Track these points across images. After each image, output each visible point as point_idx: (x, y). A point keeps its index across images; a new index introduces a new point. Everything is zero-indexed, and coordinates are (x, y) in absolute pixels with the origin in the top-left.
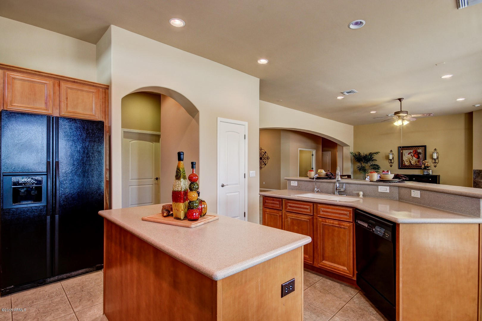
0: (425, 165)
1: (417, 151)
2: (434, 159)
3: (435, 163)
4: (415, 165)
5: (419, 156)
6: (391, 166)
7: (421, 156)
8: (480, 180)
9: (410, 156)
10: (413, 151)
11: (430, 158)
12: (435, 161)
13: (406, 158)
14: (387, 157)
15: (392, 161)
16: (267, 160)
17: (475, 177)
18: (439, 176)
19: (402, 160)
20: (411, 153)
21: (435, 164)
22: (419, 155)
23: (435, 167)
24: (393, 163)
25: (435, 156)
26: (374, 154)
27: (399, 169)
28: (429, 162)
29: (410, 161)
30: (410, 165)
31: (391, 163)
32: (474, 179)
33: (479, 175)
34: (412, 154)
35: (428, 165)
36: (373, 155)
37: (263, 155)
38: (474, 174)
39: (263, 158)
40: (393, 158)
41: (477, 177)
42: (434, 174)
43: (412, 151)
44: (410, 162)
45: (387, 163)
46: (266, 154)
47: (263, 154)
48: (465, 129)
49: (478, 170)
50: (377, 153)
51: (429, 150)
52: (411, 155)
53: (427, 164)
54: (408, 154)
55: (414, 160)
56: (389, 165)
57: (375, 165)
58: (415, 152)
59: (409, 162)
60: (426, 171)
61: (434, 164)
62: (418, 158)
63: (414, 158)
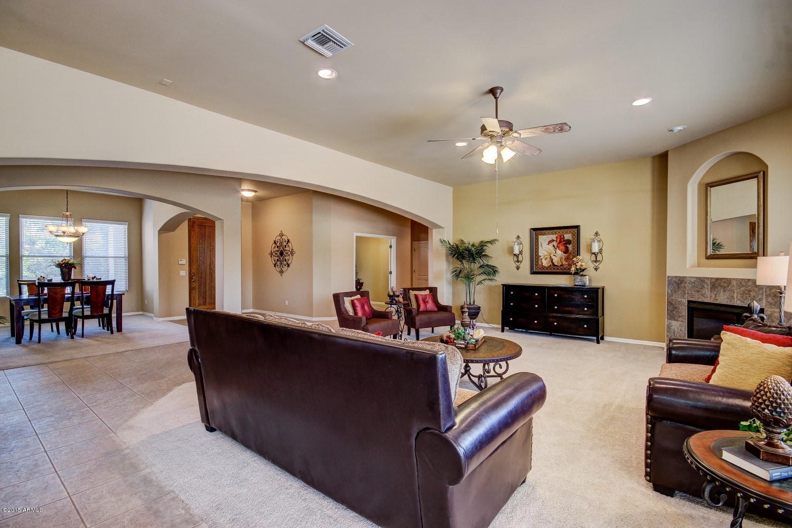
0: (576, 266)
1: (564, 236)
2: (594, 253)
3: (596, 261)
4: (561, 266)
5: (568, 247)
6: (518, 268)
7: (570, 247)
8: (680, 298)
9: (550, 247)
10: (557, 238)
11: (588, 252)
12: (596, 257)
13: (543, 252)
14: (511, 251)
15: (520, 259)
16: (291, 255)
17: (670, 291)
18: (603, 289)
19: (538, 256)
20: (553, 241)
21: (596, 265)
22: (568, 245)
23: (596, 269)
24: (521, 262)
25: (596, 248)
26: (489, 245)
27: (531, 274)
28: (584, 259)
29: (550, 257)
30: (550, 266)
31: (518, 261)
32: (669, 296)
33: (678, 287)
34: (555, 243)
35: (582, 265)
36: (486, 246)
37: (285, 246)
38: (668, 285)
39: (284, 253)
40: (521, 252)
41: (675, 292)
42: (595, 285)
43: (554, 237)
44: (552, 260)
45: (511, 262)
46: (289, 244)
47: (285, 244)
48: (653, 190)
49: (677, 277)
50: (492, 242)
51: (585, 236)
52: (554, 246)
53: (580, 263)
54: (548, 244)
55: (558, 256)
56: (514, 265)
57: (488, 266)
58: (560, 239)
59: (549, 259)
60: (579, 278)
61: (595, 263)
62: (566, 251)
63: (559, 252)
